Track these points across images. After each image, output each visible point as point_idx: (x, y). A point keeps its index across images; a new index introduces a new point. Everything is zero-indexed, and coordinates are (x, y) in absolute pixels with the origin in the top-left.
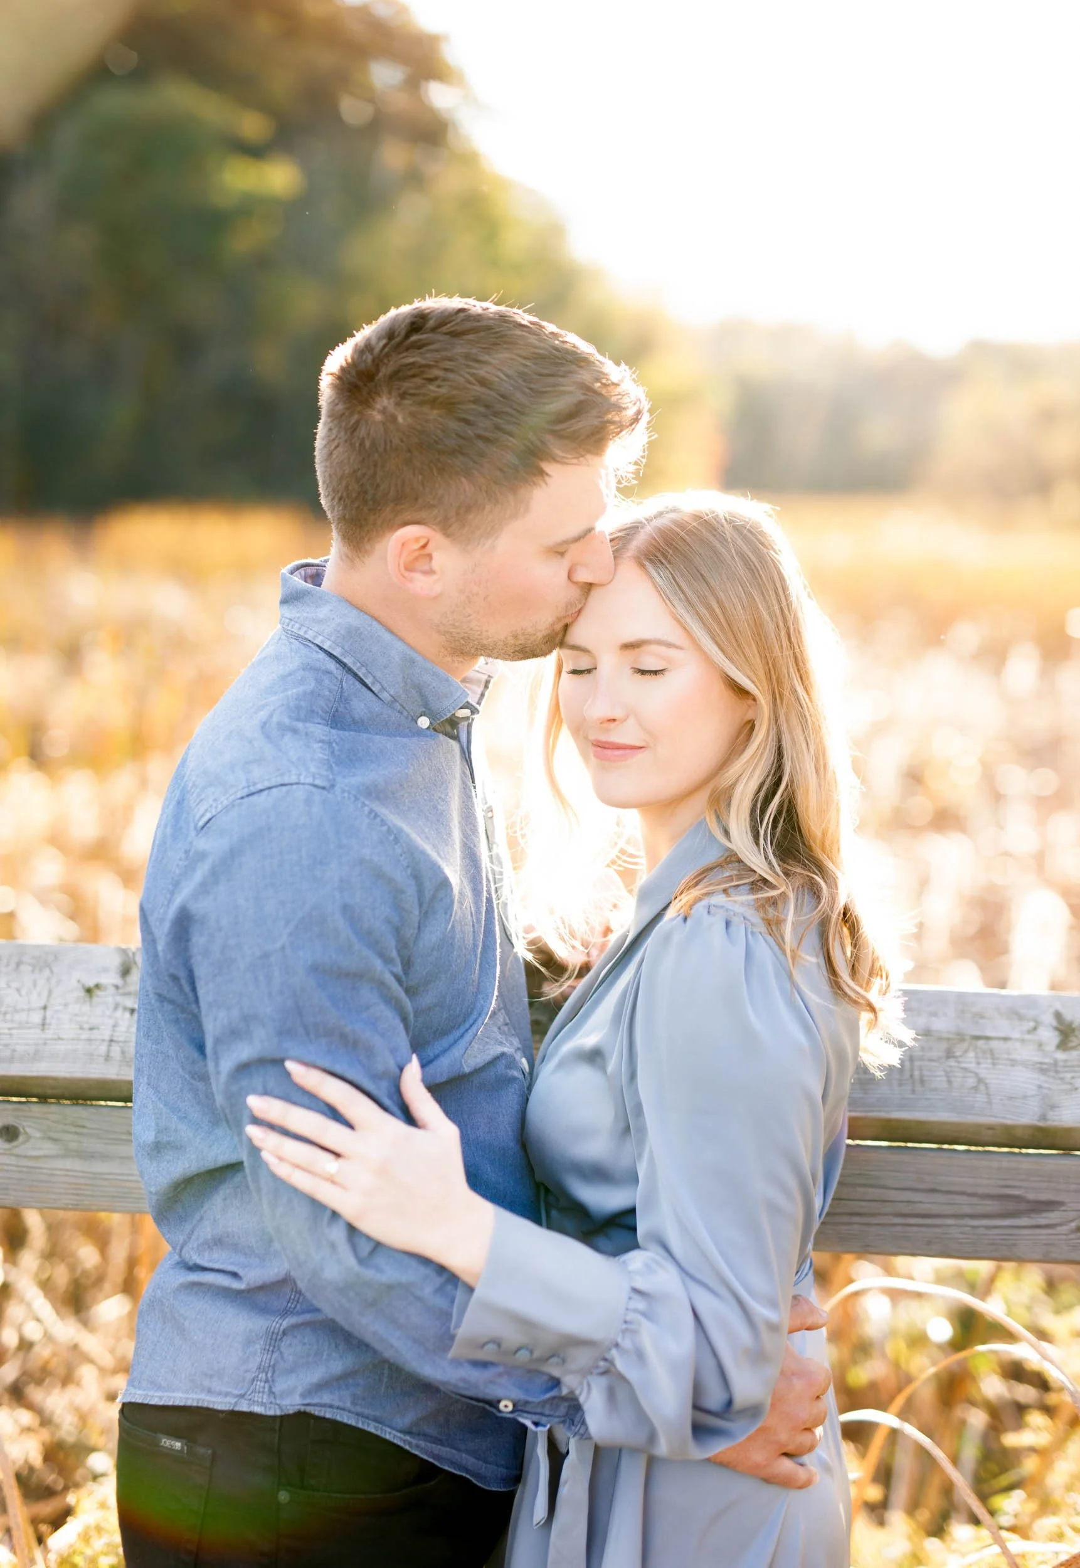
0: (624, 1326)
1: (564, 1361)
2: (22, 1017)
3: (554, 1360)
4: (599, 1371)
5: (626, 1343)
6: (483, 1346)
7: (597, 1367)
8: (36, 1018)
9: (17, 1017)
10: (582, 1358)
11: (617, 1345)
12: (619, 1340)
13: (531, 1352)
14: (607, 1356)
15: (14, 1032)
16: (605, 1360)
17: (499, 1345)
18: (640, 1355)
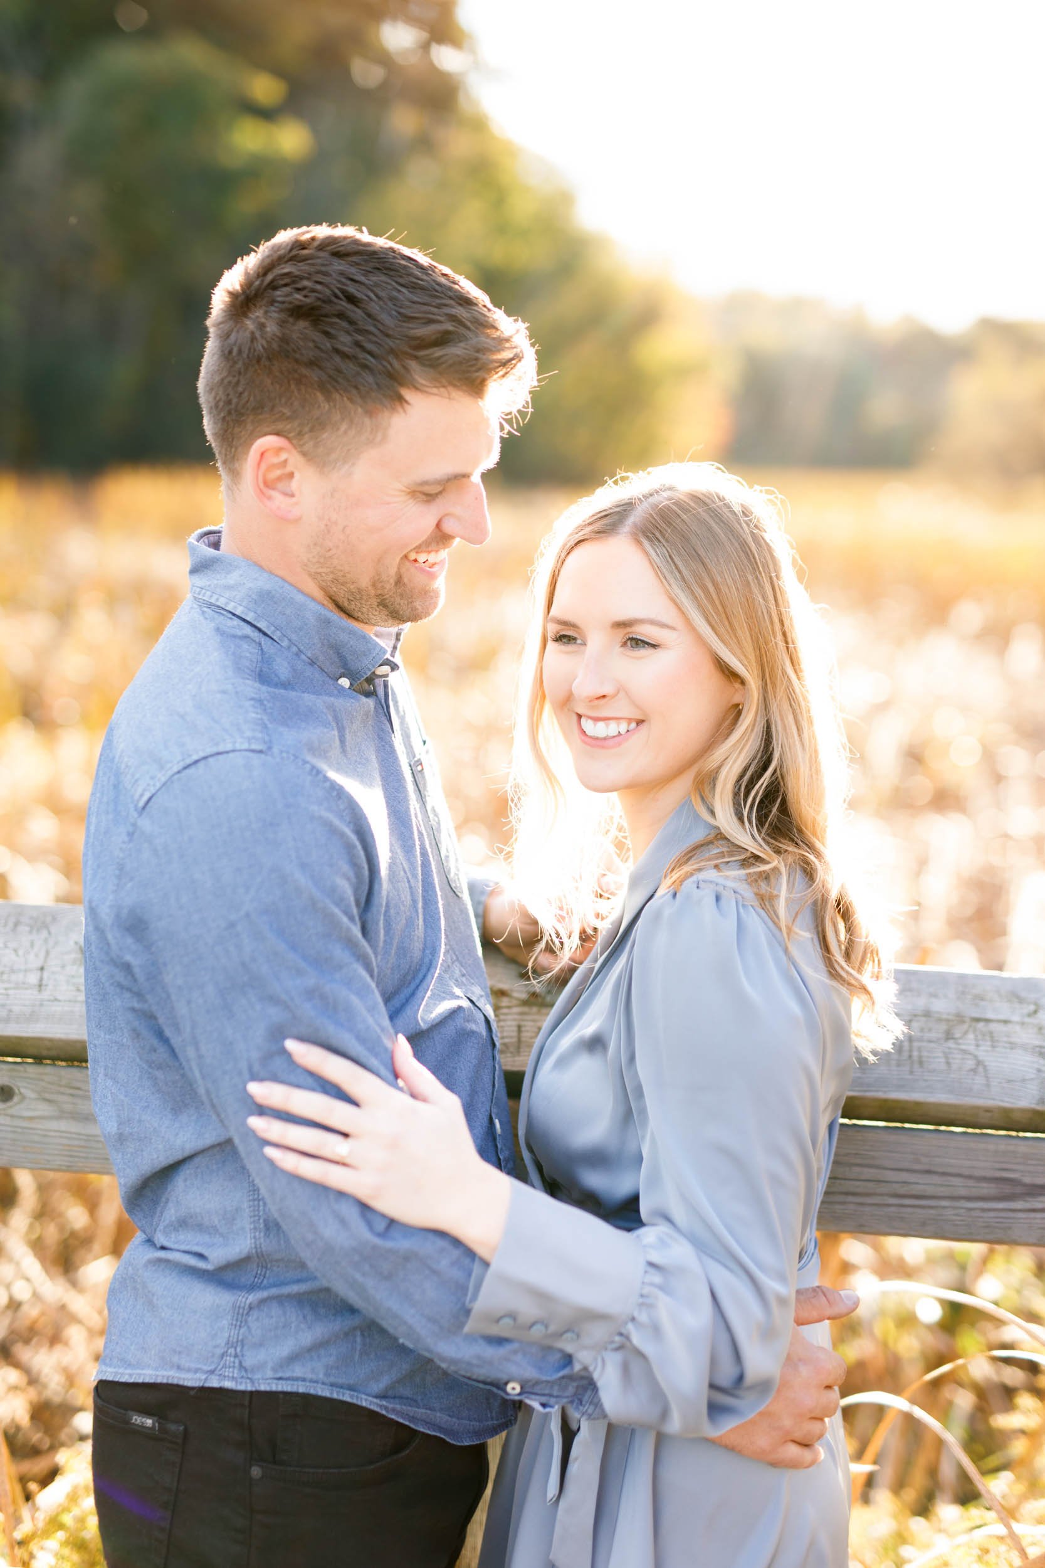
0: (641, 1300)
1: (578, 1336)
2: (20, 977)
3: (569, 1335)
4: (614, 1346)
5: (643, 1317)
6: (498, 1321)
7: (612, 1342)
8: (33, 979)
9: (14, 977)
10: (597, 1332)
11: (633, 1319)
12: (636, 1314)
13: (546, 1327)
14: (623, 1331)
15: (11, 992)
16: (621, 1334)
17: (515, 1319)
18: (656, 1330)
